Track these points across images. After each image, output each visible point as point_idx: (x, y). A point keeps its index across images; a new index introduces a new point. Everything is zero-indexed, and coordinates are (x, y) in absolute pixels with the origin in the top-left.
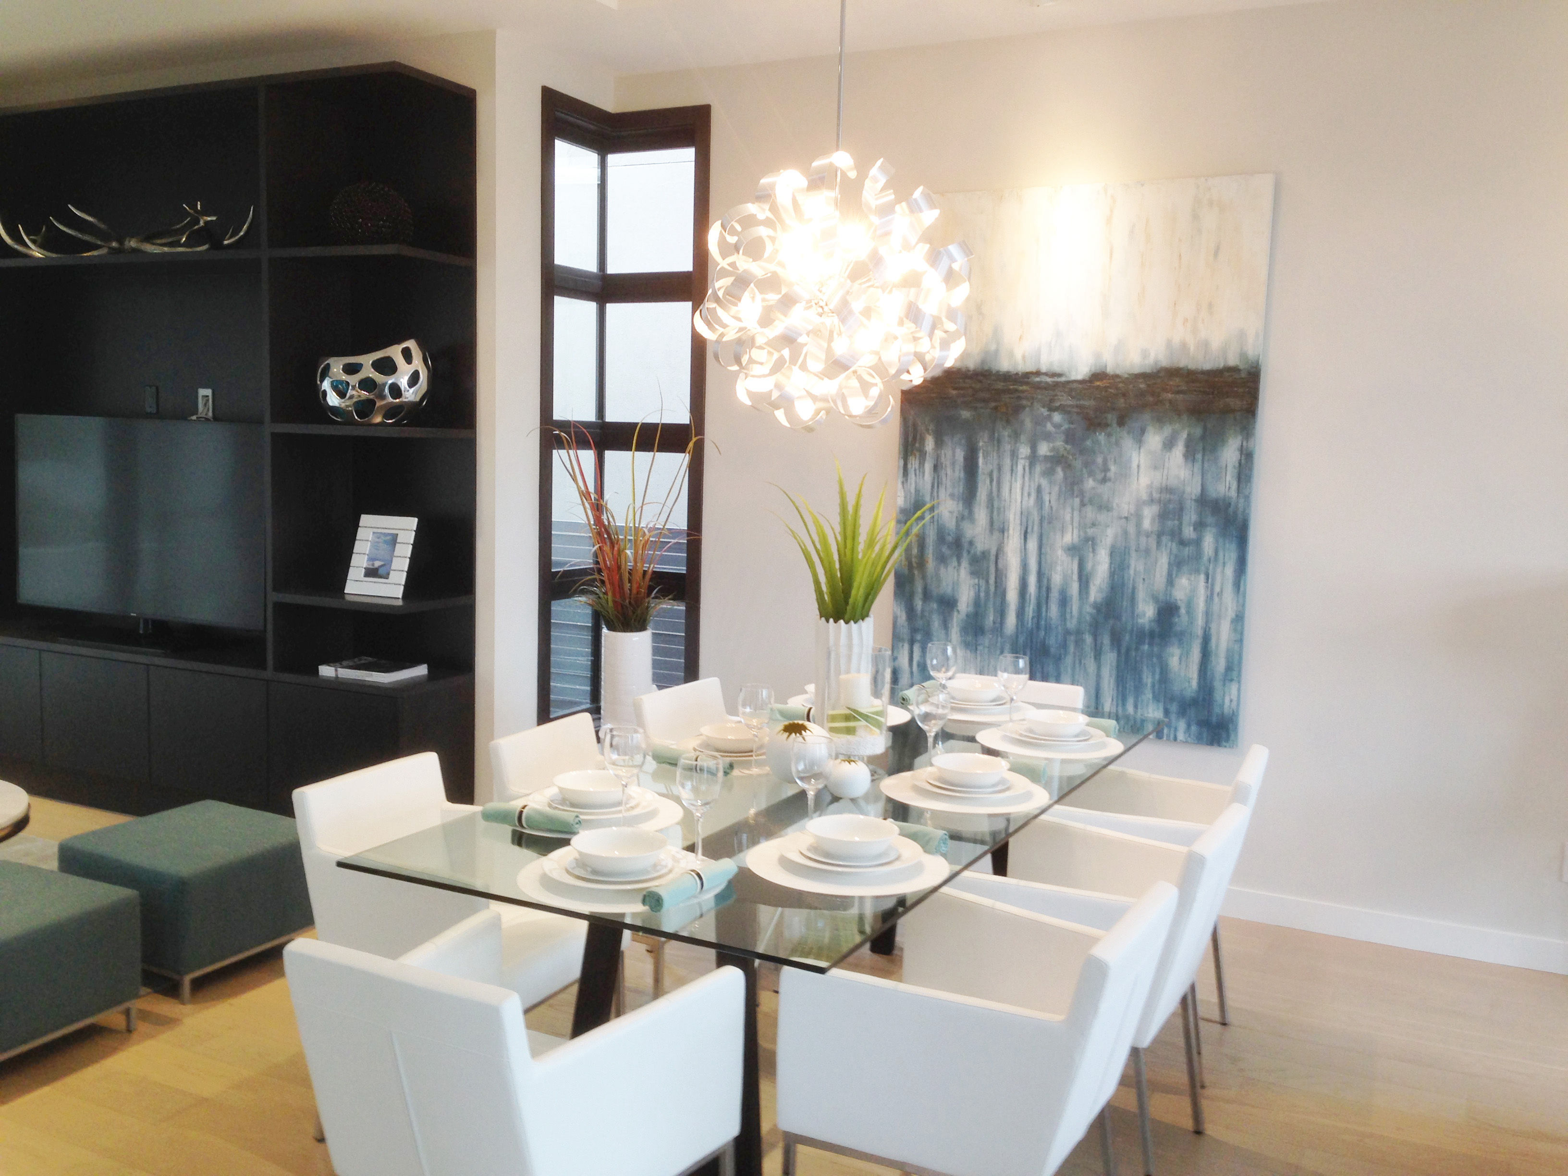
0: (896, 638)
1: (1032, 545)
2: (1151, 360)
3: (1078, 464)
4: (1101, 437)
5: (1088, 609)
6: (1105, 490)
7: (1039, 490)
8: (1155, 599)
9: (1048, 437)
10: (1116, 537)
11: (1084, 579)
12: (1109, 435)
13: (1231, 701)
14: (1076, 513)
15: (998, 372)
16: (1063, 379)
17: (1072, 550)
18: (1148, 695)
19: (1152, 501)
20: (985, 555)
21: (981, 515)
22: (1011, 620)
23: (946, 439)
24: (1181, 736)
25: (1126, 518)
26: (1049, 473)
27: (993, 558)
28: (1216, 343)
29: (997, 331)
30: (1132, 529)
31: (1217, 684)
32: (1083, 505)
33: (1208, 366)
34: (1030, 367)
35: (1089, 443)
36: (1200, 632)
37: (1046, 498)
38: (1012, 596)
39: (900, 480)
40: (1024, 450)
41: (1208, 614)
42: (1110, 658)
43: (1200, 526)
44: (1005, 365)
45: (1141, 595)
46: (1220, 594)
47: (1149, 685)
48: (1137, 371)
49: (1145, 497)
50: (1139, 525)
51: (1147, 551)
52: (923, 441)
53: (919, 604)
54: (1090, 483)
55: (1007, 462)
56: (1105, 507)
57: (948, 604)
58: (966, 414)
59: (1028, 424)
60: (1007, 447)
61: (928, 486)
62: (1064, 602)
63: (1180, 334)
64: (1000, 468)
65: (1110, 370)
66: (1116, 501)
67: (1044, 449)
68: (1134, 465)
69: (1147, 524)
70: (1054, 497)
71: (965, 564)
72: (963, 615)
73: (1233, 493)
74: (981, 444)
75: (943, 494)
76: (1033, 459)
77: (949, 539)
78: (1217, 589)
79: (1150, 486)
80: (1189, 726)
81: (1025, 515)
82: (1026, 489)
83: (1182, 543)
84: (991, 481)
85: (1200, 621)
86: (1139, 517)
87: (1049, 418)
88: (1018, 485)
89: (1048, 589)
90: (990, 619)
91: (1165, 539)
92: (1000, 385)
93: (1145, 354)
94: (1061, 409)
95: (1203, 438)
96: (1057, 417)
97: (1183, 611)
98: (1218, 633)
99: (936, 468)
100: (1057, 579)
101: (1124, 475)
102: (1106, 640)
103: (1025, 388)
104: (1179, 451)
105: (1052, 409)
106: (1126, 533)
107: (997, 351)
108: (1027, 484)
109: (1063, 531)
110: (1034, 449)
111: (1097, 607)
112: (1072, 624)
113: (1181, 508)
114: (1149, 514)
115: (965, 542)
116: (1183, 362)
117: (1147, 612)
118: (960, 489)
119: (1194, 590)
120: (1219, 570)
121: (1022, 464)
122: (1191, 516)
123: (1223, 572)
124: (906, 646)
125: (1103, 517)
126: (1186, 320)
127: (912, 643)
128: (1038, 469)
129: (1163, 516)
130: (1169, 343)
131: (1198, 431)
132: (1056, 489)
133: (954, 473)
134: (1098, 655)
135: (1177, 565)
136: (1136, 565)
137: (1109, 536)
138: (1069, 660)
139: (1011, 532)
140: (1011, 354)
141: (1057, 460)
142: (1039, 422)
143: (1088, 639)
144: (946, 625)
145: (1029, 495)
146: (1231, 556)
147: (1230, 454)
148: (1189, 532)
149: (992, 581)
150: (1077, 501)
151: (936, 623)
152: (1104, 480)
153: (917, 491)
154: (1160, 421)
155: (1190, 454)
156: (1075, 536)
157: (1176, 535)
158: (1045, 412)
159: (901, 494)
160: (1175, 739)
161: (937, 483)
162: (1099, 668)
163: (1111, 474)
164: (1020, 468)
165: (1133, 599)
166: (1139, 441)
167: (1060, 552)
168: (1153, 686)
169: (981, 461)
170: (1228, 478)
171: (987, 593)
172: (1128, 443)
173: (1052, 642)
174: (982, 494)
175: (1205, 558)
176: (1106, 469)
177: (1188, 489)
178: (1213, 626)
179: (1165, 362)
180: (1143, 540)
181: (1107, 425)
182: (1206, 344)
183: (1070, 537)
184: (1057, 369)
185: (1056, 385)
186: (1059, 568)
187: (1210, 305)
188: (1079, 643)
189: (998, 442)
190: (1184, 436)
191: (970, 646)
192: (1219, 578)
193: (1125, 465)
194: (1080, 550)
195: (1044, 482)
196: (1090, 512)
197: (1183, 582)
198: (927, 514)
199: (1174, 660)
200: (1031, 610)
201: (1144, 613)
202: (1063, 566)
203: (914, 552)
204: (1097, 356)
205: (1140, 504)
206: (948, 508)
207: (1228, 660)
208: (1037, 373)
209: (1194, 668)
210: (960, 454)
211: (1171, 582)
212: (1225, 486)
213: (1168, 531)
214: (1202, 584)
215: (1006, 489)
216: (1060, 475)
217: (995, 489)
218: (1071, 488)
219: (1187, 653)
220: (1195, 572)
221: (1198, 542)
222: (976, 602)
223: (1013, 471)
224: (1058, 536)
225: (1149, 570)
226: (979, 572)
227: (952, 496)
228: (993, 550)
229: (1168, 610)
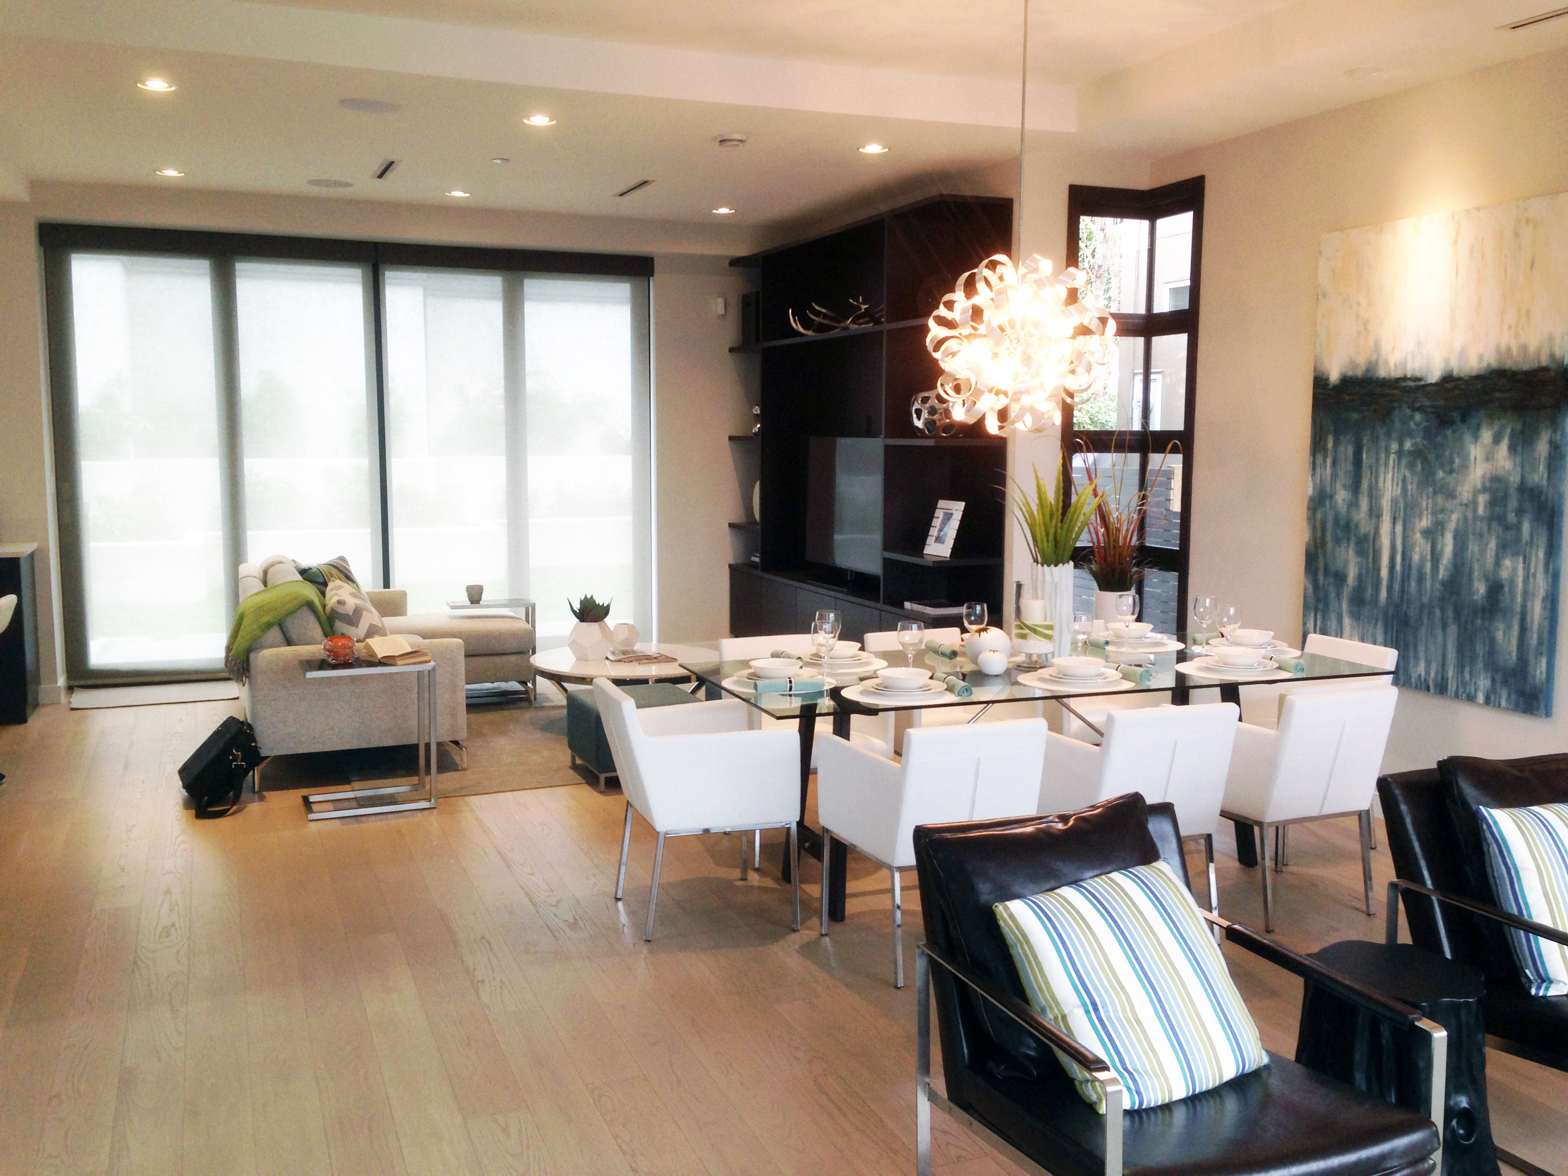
0: (1306, 607)
1: (1399, 528)
2: (1484, 364)
3: (1431, 457)
4: (1449, 432)
5: (1438, 586)
6: (1451, 479)
7: (1404, 481)
8: (1487, 579)
9: (1410, 434)
10: (1458, 523)
11: (1436, 558)
12: (1454, 432)
13: (1541, 673)
14: (1430, 501)
15: (1378, 378)
16: (1422, 383)
17: (1428, 533)
18: (1480, 665)
19: (1484, 490)
20: (1366, 537)
21: (1364, 503)
22: (1384, 593)
23: (1342, 437)
24: (1504, 703)
25: (1466, 505)
26: (1411, 466)
27: (1371, 539)
28: (1532, 348)
29: (1377, 345)
30: (1470, 515)
31: (1531, 658)
32: (1435, 493)
33: (1526, 367)
34: (1398, 374)
35: (1439, 438)
36: (1518, 609)
37: (1409, 487)
38: (1384, 573)
39: (1311, 473)
40: (1394, 446)
41: (1525, 592)
42: (1453, 629)
43: (1520, 512)
44: (1382, 373)
45: (1476, 574)
46: (1534, 575)
47: (1481, 655)
48: (1474, 373)
49: (1479, 485)
50: (1475, 510)
51: (1481, 535)
52: (1326, 438)
53: (1321, 578)
54: (1441, 474)
55: (1383, 455)
56: (1451, 495)
57: (1340, 578)
58: (1355, 416)
59: (1397, 424)
60: (1383, 444)
61: (1329, 478)
62: (1421, 579)
63: (1506, 340)
64: (1376, 461)
65: (1455, 373)
66: (1459, 489)
67: (1408, 445)
68: (1472, 458)
69: (1481, 510)
70: (1415, 487)
71: (1352, 545)
72: (1350, 589)
73: (1545, 483)
74: (1365, 441)
75: (1339, 486)
76: (1400, 453)
77: (1342, 523)
78: (1532, 570)
79: (1483, 477)
80: (1509, 695)
81: (1394, 502)
82: (1395, 480)
83: (1507, 528)
84: (1371, 474)
85: (1519, 599)
86: (1475, 503)
87: (1412, 417)
88: (1390, 476)
89: (1410, 567)
90: (1369, 591)
91: (1492, 524)
92: (1378, 390)
93: (1481, 357)
94: (1420, 409)
95: (1522, 432)
96: (1418, 417)
97: (1506, 589)
98: (1533, 609)
99: (1334, 463)
100: (1416, 558)
101: (1465, 467)
102: (1450, 613)
103: (1395, 392)
104: (1505, 444)
105: (1415, 410)
106: (1465, 518)
107: (1377, 362)
108: (1396, 475)
109: (1420, 516)
110: (1401, 444)
111: (1443, 583)
112: (1425, 600)
113: (1505, 497)
114: (1482, 499)
115: (1352, 525)
116: (1509, 364)
117: (1480, 588)
118: (1349, 482)
119: (1514, 570)
120: (1534, 552)
121: (1392, 457)
122: (1513, 504)
123: (1537, 555)
124: (1312, 615)
125: (1449, 505)
126: (1510, 327)
127: (1316, 610)
128: (1404, 462)
129: (1492, 503)
130: (1496, 347)
131: (1519, 426)
132: (1416, 479)
133: (1346, 467)
134: (1444, 626)
135: (1503, 548)
136: (1473, 547)
137: (1453, 520)
138: (1423, 630)
139: (1384, 517)
140: (1386, 363)
141: (1418, 454)
142: (1404, 422)
143: (1438, 612)
144: (1339, 596)
145: (1397, 485)
146: (1544, 541)
147: (1542, 448)
148: (1511, 518)
149: (1371, 560)
150: (1431, 489)
151: (1332, 595)
152: (1451, 471)
153: (1321, 481)
154: (1491, 418)
155: (1512, 448)
156: (1429, 521)
157: (1501, 519)
158: (1408, 412)
159: (1311, 484)
160: (1499, 705)
161: (1334, 476)
162: (1445, 637)
163: (1455, 466)
164: (1391, 461)
165: (1470, 580)
166: (1476, 437)
167: (1418, 536)
168: (1484, 657)
169: (1364, 456)
170: (1541, 468)
171: (1367, 569)
172: (1468, 438)
173: (1412, 613)
174: (1365, 485)
175: (1524, 541)
176: (1452, 462)
177: (1512, 479)
178: (1529, 604)
179: (1494, 364)
180: (1478, 524)
181: (1455, 423)
182: (1524, 348)
183: (1425, 522)
184: (1418, 374)
185: (1418, 388)
186: (1417, 549)
187: (1528, 312)
188: (1431, 614)
189: (1375, 440)
190: (1509, 430)
191: (1356, 616)
192: (1533, 559)
193: (1465, 458)
194: (1432, 534)
195: (1408, 474)
196: (1440, 500)
197: (1507, 563)
198: (1327, 503)
199: (1499, 635)
200: (1397, 587)
201: (1478, 590)
202: (1421, 548)
203: (1319, 534)
204: (1447, 361)
205: (1476, 492)
206: (1342, 496)
207: (1540, 637)
208: (1404, 379)
209: (1514, 642)
210: (1350, 450)
211: (1498, 563)
212: (1539, 476)
213: (1496, 517)
214: (1521, 565)
215: (1381, 479)
216: (1419, 466)
217: (1374, 480)
218: (1427, 479)
219: (1509, 628)
220: (1516, 554)
221: (1518, 527)
222: (1360, 578)
223: (1386, 465)
224: (1417, 521)
225: (1483, 551)
226: (1361, 552)
227: (1345, 487)
228: (1372, 532)
229: (1495, 588)
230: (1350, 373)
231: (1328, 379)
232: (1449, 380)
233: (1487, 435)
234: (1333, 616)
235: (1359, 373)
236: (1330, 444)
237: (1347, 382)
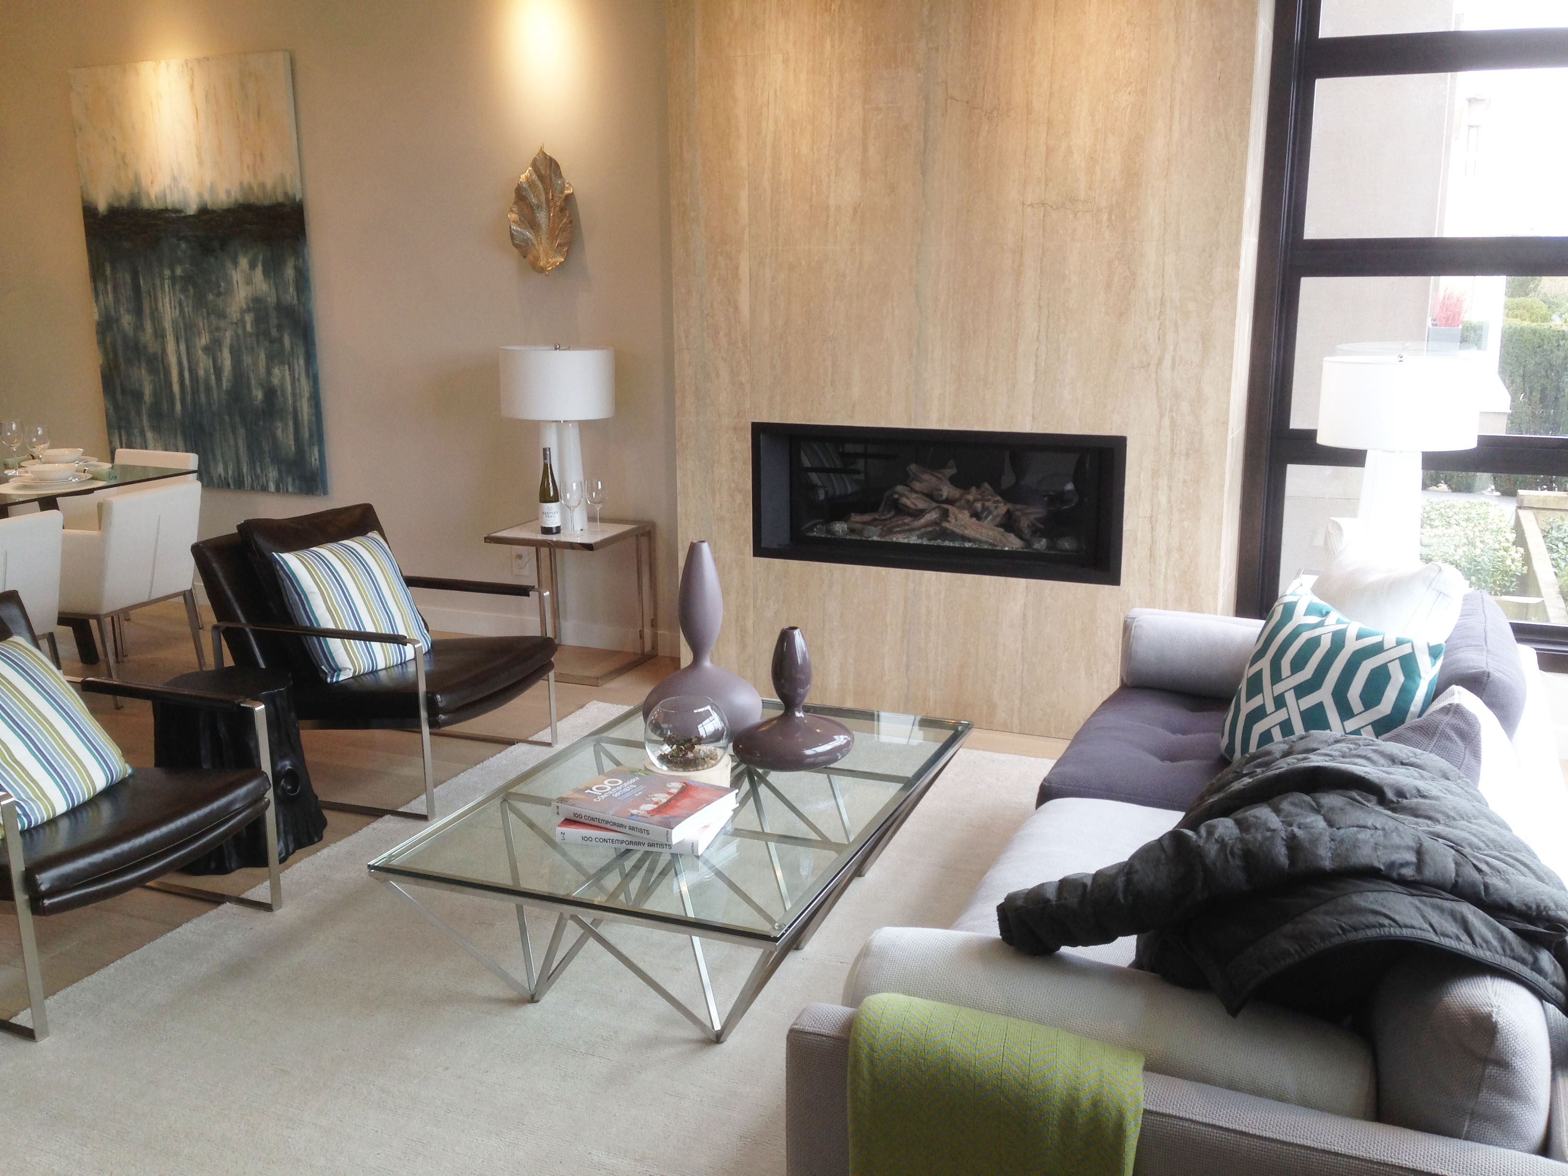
0: (109, 426)
1: (183, 347)
2: (232, 200)
3: (201, 282)
4: (212, 260)
5: (224, 396)
6: (220, 301)
7: (180, 304)
8: (262, 386)
9: (180, 261)
10: (232, 339)
11: (218, 371)
12: (216, 258)
13: (315, 460)
14: (205, 321)
15: (142, 209)
16: (183, 214)
17: (207, 349)
18: (268, 460)
19: (248, 310)
20: (155, 355)
21: (148, 325)
22: (178, 407)
23: (118, 265)
24: (290, 489)
25: (236, 323)
26: (184, 290)
27: (160, 359)
28: (269, 186)
29: (136, 178)
30: (240, 331)
31: (306, 448)
32: (208, 314)
33: (267, 202)
34: (161, 206)
35: (205, 265)
36: (291, 409)
37: (186, 309)
38: (176, 388)
39: (93, 300)
40: (167, 272)
41: (294, 395)
42: (241, 432)
43: (280, 327)
44: (145, 204)
45: (253, 382)
46: (299, 380)
47: (267, 451)
48: (225, 207)
49: (244, 306)
50: (244, 327)
51: (252, 349)
52: (104, 267)
53: (119, 397)
54: (211, 297)
55: (158, 282)
56: (222, 315)
57: (138, 396)
58: (127, 245)
59: (166, 251)
60: (157, 270)
61: (112, 304)
62: (208, 389)
63: (247, 178)
64: (154, 285)
65: (209, 206)
66: (228, 310)
67: (179, 271)
68: (235, 282)
69: (249, 328)
70: (190, 309)
71: (143, 365)
72: (148, 405)
73: (295, 302)
74: (140, 268)
75: (122, 309)
76: (173, 278)
77: (131, 345)
78: (297, 376)
79: (246, 298)
80: (294, 480)
81: (175, 323)
82: (173, 303)
83: (272, 342)
84: (150, 298)
85: (290, 401)
86: (243, 322)
87: (178, 246)
88: (167, 300)
89: (198, 381)
90: (165, 406)
91: (261, 338)
92: (145, 220)
93: (228, 193)
94: (185, 239)
95: (272, 260)
96: (183, 245)
97: (279, 393)
98: (301, 407)
99: (115, 289)
100: (201, 373)
101: (229, 291)
102: (237, 419)
103: (159, 222)
104: (259, 270)
105: (179, 239)
106: (238, 336)
107: (139, 193)
108: (172, 299)
109: (199, 334)
110: (173, 271)
111: (228, 393)
112: (215, 408)
113: (267, 314)
114: (249, 318)
115: (141, 347)
116: (252, 200)
118: (132, 305)
119: (283, 377)
120: (296, 362)
121: (167, 283)
122: (274, 321)
123: (298, 362)
124: (116, 432)
125: (222, 324)
126: (248, 167)
127: (120, 428)
128: (177, 287)
129: (257, 321)
130: (241, 184)
131: (269, 254)
132: (191, 302)
133: (127, 292)
134: (234, 432)
135: (271, 359)
136: (247, 360)
137: (228, 337)
138: (217, 437)
139: (168, 337)
140: (148, 195)
141: (188, 279)
142: (172, 249)
143: (227, 418)
144: (139, 414)
145: (175, 308)
146: (300, 351)
147: (290, 273)
148: (274, 332)
149: (162, 376)
150: (205, 310)
151: (133, 414)
152: (219, 294)
153: (106, 307)
154: (245, 247)
155: (266, 273)
156: (208, 339)
157: (266, 334)
158: (175, 241)
159: (96, 310)
160: (287, 491)
161: (117, 301)
163: (222, 289)
164: (166, 286)
165: (249, 386)
166: (236, 264)
167: (200, 352)
168: (269, 452)
169: (141, 282)
170: (291, 290)
171: (160, 386)
172: (228, 264)
173: (205, 422)
174: (147, 310)
175: (287, 352)
176: (218, 286)
177: (269, 299)
178: (298, 404)
179: (241, 200)
180: (249, 340)
181: (214, 251)
182: (263, 185)
183: (204, 340)
184: (178, 206)
185: (179, 219)
186: (201, 365)
187: (261, 155)
188: (221, 422)
189: (150, 267)
190: (261, 258)
191: (156, 429)
192: (296, 367)
193: (229, 282)
194: (212, 350)
195: (182, 297)
196: (214, 319)
197: (276, 371)
198: (115, 326)
199: (279, 432)
200: (189, 398)
201: (257, 396)
202: (204, 363)
203: (111, 356)
204: (200, 195)
205: (243, 312)
206: (127, 320)
207: (310, 430)
208: (166, 210)
209: (292, 437)
210: (128, 278)
211: (269, 372)
212: (290, 296)
213: (262, 333)
214: (287, 372)
215: (160, 304)
216: (192, 291)
217: (153, 303)
218: (200, 301)
219: (286, 426)
220: (282, 363)
221: (280, 340)
222: (155, 394)
223: (163, 289)
224: (197, 339)
225: (255, 363)
226: (153, 371)
227: (128, 311)
228: (160, 352)
229: (270, 393)
230: (116, 204)
231: (96, 209)
232: (204, 212)
233: (244, 262)
234: (136, 432)
235: (124, 203)
236: (108, 271)
237: (114, 212)
